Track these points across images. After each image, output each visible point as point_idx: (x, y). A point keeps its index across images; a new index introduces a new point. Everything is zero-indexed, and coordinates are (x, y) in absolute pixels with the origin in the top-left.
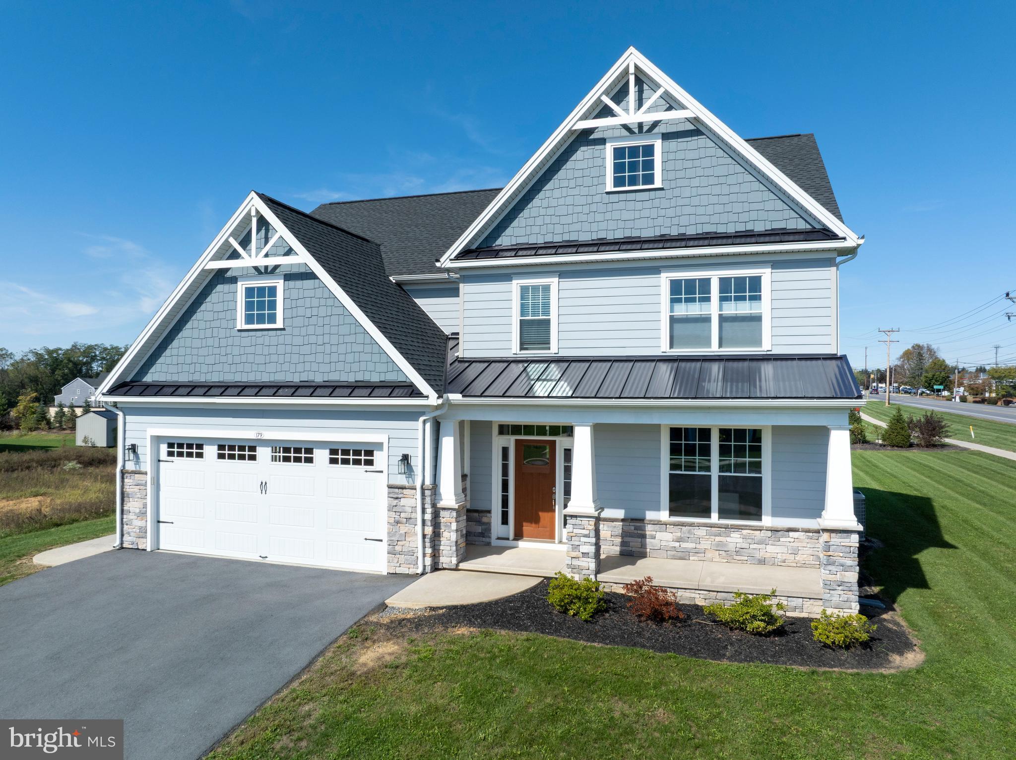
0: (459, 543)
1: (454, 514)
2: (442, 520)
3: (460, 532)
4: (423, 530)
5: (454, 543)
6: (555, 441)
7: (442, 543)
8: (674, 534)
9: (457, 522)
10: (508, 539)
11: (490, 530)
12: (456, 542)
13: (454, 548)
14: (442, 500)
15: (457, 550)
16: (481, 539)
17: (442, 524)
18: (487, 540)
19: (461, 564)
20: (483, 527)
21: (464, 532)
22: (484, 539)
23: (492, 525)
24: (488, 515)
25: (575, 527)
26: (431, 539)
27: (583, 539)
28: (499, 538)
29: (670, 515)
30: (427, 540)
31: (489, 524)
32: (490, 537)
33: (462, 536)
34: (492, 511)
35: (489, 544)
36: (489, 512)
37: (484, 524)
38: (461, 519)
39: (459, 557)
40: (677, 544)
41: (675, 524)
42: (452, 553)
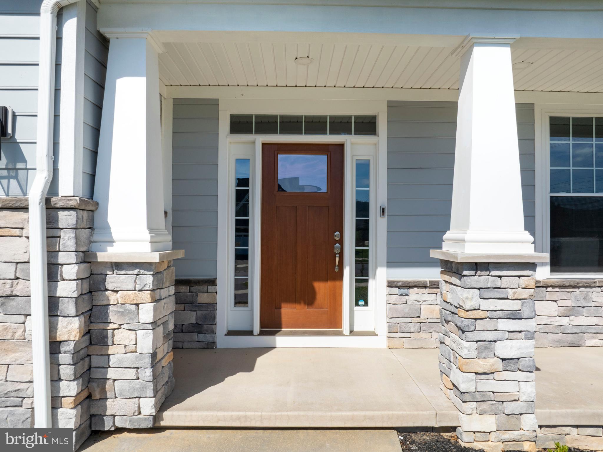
0: (159, 356)
1: (148, 280)
2: (113, 298)
3: (161, 329)
4: (52, 329)
5: (148, 361)
6: (341, 147)
7: (113, 361)
8: (560, 303)
9: (156, 300)
10: (250, 333)
11: (215, 318)
12: (154, 355)
13: (148, 373)
14: (111, 242)
15: (155, 377)
16: (195, 336)
17: (111, 308)
18: (208, 337)
19: (167, 414)
20: (199, 313)
21: (171, 326)
22: (201, 337)
23: (218, 307)
24: (210, 288)
25: (486, 294)
26: (76, 353)
27: (504, 325)
28: (230, 333)
29: (552, 271)
30: (65, 358)
31: (212, 306)
32: (214, 332)
33: (166, 336)
34: (218, 282)
35: (211, 345)
36: (213, 282)
37: (201, 306)
38: (164, 293)
39: (160, 394)
40: (565, 321)
41: (562, 287)
42: (143, 388)
